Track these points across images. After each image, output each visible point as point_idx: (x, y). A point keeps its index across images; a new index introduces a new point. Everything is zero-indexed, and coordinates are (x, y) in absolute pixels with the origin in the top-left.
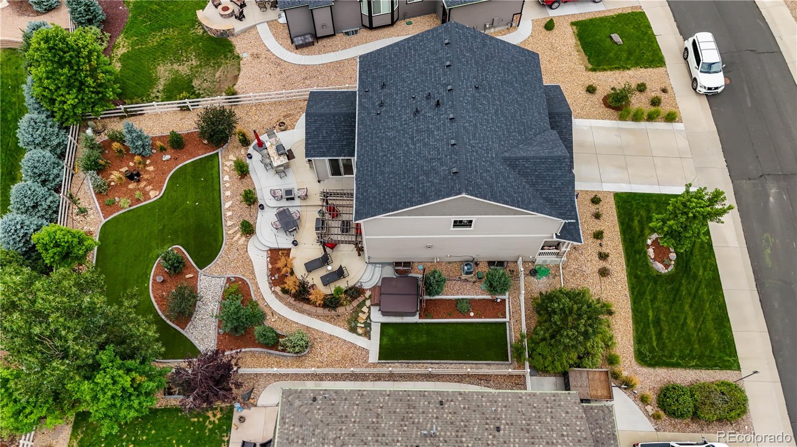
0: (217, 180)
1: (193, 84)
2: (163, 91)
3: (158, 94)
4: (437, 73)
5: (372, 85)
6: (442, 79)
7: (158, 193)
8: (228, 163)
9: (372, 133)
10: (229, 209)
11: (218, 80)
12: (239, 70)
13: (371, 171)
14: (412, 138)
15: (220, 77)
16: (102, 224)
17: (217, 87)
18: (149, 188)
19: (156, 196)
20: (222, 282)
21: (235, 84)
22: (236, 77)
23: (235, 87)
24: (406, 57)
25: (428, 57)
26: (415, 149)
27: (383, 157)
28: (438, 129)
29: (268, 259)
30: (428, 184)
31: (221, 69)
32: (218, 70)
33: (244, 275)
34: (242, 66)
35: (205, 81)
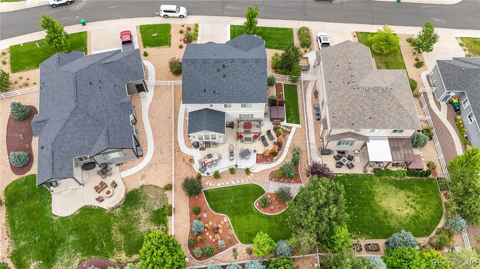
0: (220, 189)
1: (156, 210)
2: (158, 226)
3: (160, 229)
4: (207, 66)
5: (202, 97)
6: (211, 65)
7: (225, 218)
8: (211, 184)
9: (227, 97)
10: (236, 182)
11: (156, 196)
12: (151, 185)
13: (246, 96)
14: (236, 78)
15: (154, 195)
16: (242, 244)
17: (160, 197)
18: (222, 222)
19: (227, 218)
20: (271, 182)
21: (160, 187)
22: (156, 187)
23: (162, 187)
24: (193, 80)
25: (197, 70)
26: (241, 77)
27: (240, 91)
28: (235, 67)
29: (261, 163)
30: (259, 72)
31: (148, 195)
32: (149, 197)
33: (268, 174)
34: (148, 184)
35: (155, 203)
